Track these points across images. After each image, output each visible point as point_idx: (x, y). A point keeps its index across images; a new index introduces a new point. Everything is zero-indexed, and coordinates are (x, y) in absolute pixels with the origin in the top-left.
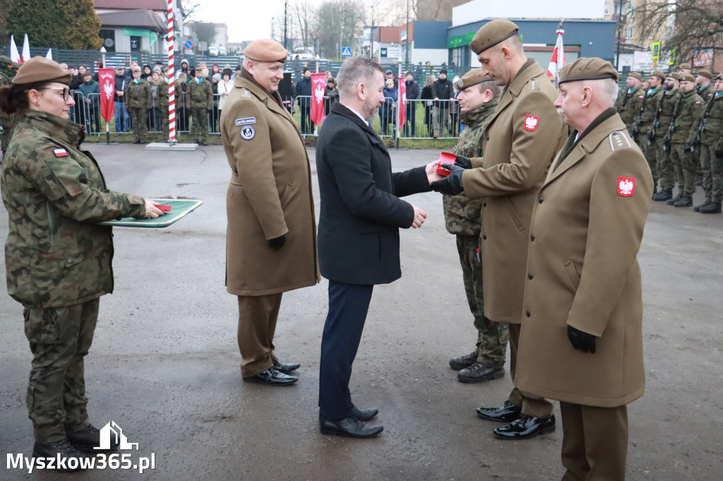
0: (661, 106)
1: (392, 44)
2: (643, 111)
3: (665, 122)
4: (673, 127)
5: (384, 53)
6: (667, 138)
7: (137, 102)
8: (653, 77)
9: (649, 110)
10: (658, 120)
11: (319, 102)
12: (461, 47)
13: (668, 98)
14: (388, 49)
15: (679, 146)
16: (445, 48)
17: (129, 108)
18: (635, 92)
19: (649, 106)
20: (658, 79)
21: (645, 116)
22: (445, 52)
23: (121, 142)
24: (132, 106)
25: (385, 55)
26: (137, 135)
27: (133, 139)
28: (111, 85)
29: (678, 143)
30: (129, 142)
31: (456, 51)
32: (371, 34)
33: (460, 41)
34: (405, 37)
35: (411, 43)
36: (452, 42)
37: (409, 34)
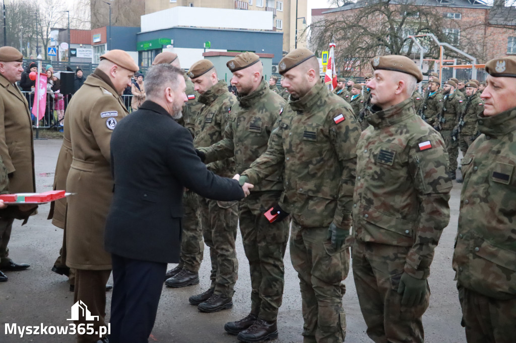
0: (445, 106)
1: (81, 45)
2: (426, 109)
3: (449, 118)
4: (463, 123)
5: (73, 52)
6: (457, 130)
8: (433, 83)
9: (431, 109)
10: (443, 117)
12: (151, 51)
13: (450, 101)
14: (77, 49)
15: (468, 137)
16: (136, 51)
19: (431, 106)
20: (437, 85)
21: (428, 113)
22: (135, 55)
25: (75, 55)
29: (467, 135)
31: (146, 53)
32: (59, 36)
33: (151, 45)
34: (98, 40)
35: (104, 45)
36: (142, 46)
37: (102, 35)
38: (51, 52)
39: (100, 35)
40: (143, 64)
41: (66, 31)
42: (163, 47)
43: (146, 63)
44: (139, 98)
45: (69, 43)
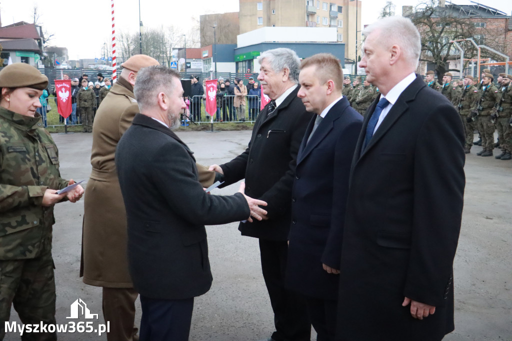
1: (194, 59)
5: (188, 65)
7: (86, 103)
11: (212, 100)
12: (245, 61)
14: (191, 63)
16: (234, 61)
17: (80, 107)
18: (471, 88)
22: (233, 64)
23: (75, 132)
24: (83, 106)
25: (190, 67)
26: (85, 127)
27: (83, 130)
28: (68, 93)
30: (80, 132)
31: (241, 63)
32: (178, 53)
33: (245, 57)
34: (206, 55)
35: (211, 59)
36: (238, 58)
37: (209, 52)
38: (173, 65)
39: (207, 51)
40: (239, 71)
41: (184, 50)
42: (254, 57)
43: (242, 70)
44: (240, 97)
45: (185, 59)
